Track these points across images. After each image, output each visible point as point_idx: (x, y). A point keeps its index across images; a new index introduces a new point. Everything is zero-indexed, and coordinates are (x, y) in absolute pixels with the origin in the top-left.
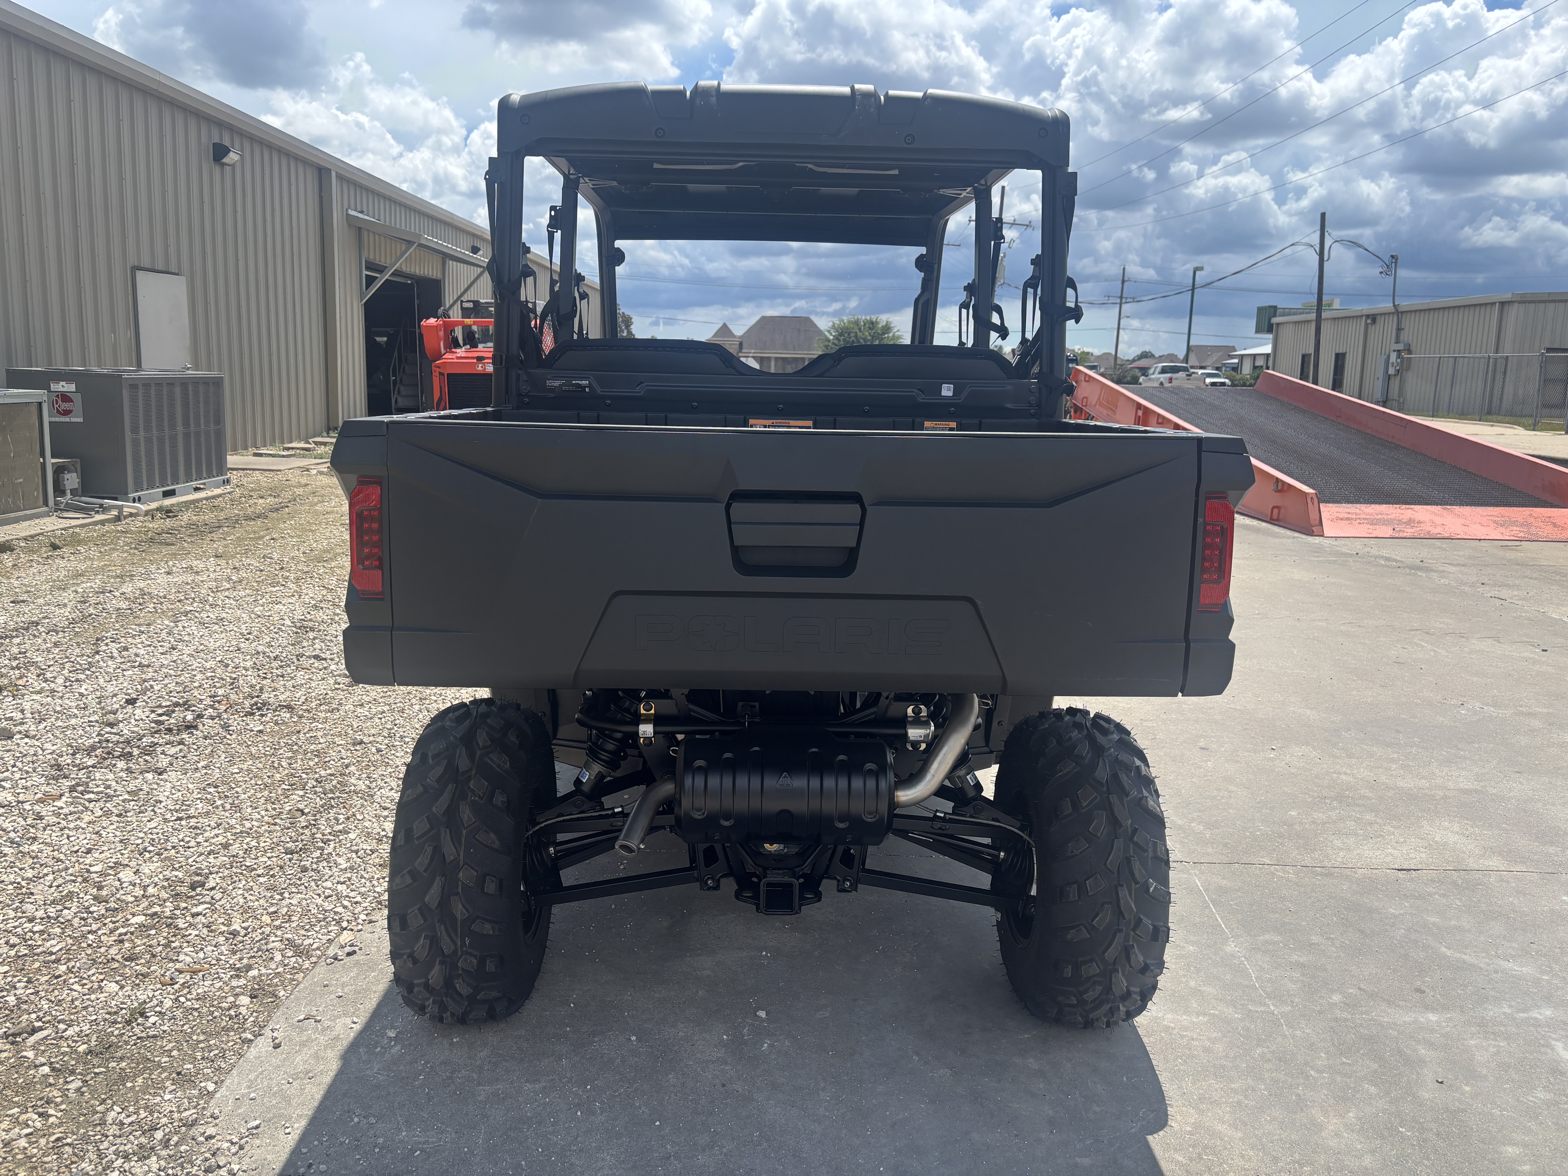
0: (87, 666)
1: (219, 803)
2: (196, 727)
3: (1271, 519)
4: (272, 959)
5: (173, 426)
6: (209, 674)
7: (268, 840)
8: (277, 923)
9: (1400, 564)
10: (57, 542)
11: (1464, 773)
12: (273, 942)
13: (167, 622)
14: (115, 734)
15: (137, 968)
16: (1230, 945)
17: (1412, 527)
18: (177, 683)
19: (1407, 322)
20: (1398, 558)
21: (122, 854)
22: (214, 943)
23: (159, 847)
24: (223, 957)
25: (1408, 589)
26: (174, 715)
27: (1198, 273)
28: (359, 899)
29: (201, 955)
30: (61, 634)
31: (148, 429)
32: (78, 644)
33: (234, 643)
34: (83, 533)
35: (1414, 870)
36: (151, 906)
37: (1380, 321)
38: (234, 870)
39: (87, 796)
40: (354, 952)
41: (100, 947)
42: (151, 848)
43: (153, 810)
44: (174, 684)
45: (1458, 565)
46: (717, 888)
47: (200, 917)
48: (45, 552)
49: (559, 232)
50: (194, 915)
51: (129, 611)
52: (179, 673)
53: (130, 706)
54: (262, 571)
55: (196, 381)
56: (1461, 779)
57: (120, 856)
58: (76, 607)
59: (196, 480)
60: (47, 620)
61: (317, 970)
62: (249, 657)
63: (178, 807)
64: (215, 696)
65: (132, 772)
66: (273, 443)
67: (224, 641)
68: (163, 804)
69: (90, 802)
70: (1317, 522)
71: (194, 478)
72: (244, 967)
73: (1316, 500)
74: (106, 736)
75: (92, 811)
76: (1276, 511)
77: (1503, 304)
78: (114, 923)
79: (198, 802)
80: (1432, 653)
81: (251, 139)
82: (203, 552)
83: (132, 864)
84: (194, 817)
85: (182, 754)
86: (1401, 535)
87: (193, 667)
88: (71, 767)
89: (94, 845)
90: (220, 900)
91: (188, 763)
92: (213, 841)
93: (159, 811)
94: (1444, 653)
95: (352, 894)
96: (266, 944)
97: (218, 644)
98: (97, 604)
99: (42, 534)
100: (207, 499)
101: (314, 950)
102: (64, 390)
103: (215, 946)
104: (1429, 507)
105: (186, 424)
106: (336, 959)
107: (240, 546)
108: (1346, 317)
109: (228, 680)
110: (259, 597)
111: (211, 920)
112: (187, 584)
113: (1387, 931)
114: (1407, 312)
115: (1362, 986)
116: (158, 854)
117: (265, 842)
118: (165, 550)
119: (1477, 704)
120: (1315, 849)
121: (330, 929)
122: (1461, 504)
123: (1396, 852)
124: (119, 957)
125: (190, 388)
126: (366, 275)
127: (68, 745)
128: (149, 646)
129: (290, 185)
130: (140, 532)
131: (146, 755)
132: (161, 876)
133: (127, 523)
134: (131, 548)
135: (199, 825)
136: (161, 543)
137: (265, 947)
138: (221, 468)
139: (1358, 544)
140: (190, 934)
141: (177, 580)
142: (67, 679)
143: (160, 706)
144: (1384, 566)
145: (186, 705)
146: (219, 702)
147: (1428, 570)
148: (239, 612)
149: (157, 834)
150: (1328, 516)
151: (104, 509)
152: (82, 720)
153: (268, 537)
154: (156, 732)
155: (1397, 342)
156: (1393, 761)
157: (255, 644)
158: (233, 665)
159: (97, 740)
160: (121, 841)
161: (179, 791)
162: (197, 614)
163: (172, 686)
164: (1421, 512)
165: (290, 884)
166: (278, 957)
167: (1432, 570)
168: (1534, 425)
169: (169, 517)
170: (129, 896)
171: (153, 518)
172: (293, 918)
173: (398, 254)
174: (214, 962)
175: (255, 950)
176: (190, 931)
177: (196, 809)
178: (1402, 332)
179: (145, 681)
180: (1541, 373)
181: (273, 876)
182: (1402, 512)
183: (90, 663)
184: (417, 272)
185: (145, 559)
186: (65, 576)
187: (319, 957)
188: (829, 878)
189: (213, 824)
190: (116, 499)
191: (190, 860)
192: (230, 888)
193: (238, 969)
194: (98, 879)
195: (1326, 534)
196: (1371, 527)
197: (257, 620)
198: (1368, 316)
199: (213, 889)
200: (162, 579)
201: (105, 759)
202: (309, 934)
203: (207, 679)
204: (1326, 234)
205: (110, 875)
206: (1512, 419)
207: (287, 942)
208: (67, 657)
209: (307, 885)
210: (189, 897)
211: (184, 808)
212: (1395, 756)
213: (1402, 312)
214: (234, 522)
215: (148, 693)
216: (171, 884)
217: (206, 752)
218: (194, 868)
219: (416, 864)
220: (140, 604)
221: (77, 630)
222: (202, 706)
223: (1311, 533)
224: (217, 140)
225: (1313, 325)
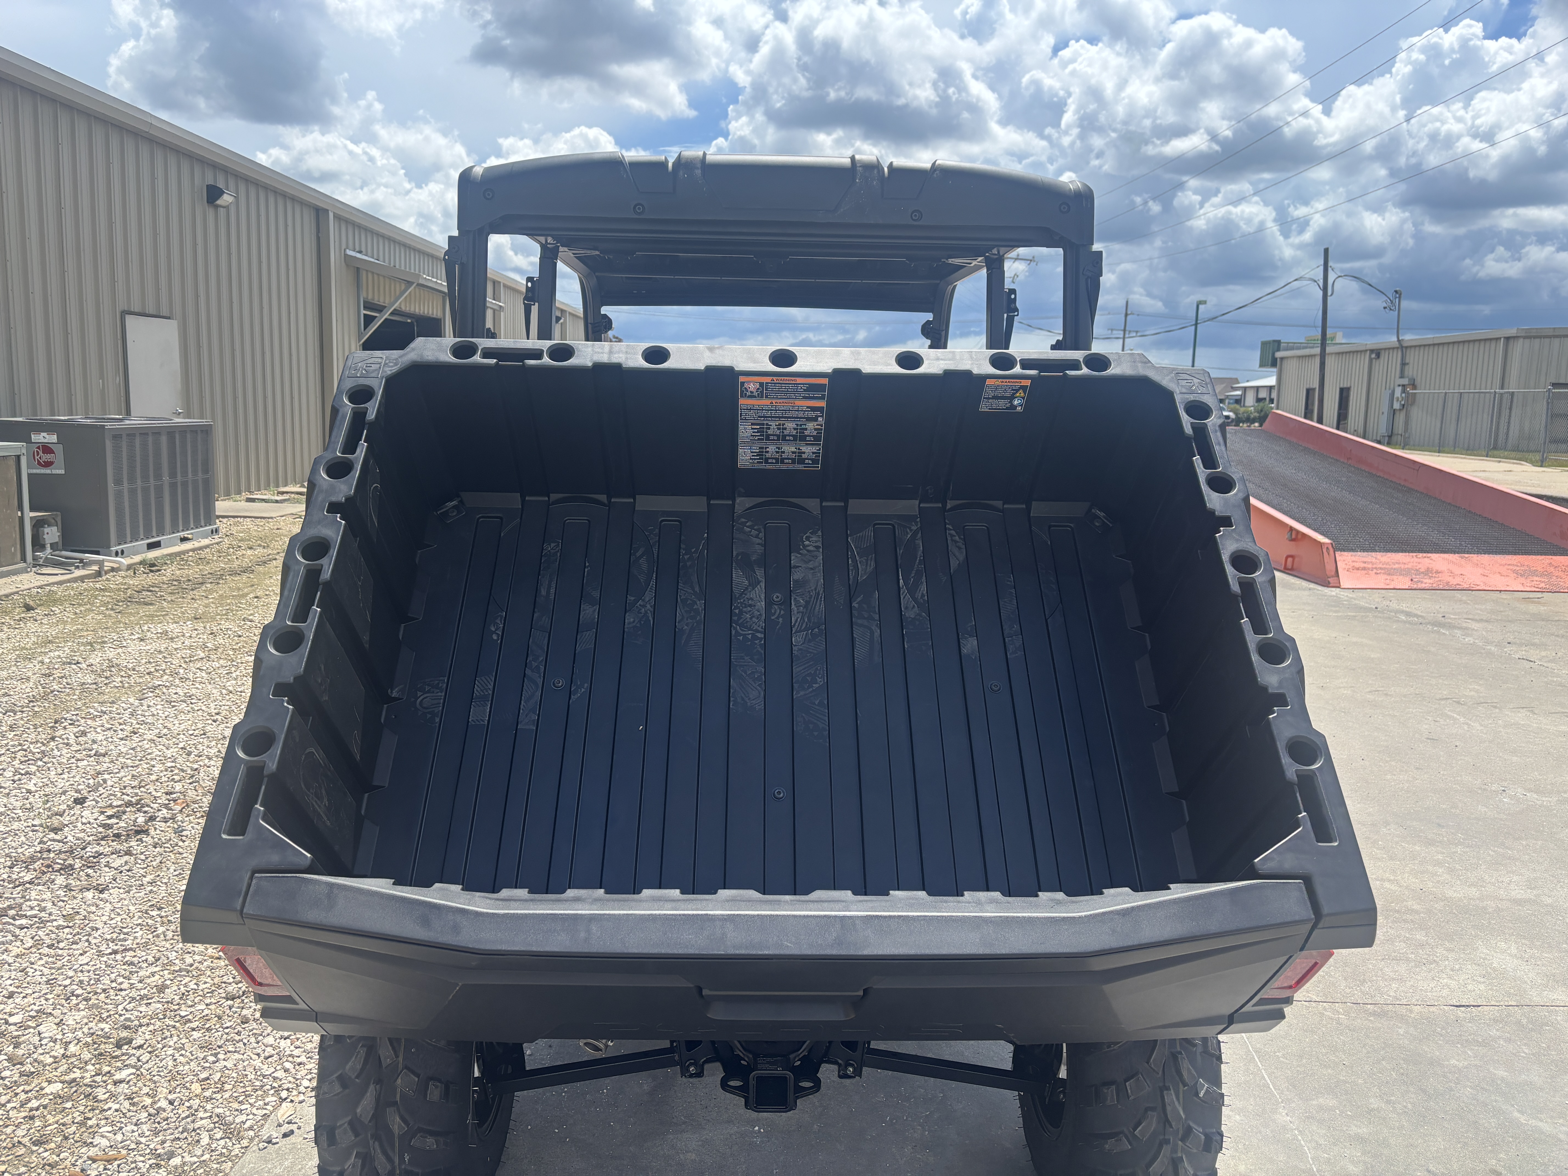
0: (39, 756)
1: (161, 930)
2: (146, 832)
3: (1285, 568)
4: (198, 1141)
5: (158, 476)
6: (169, 764)
7: (209, 980)
8: (208, 1094)
9: (1421, 620)
10: (31, 603)
11: (1515, 878)
12: (201, 1119)
13: (131, 700)
14: (59, 841)
15: (46, 1154)
16: (1280, 1114)
17: (1430, 578)
18: (133, 776)
19: (1411, 357)
20: (1419, 613)
21: (47, 1000)
22: (134, 1121)
23: (89, 989)
24: (143, 1140)
25: (1433, 649)
26: (124, 817)
27: (1201, 307)
28: (303, 1059)
29: (119, 1137)
30: (19, 714)
31: (132, 479)
32: (35, 727)
33: (200, 726)
34: (59, 591)
35: (1474, 1006)
36: (70, 1070)
37: (1384, 356)
38: (168, 1021)
39: (18, 923)
40: (292, 1132)
41: (7, 1127)
42: (79, 992)
43: (87, 941)
44: (129, 777)
45: (1481, 620)
46: (699, 1074)
47: (122, 1085)
48: (19, 614)
49: (537, 304)
50: (115, 1083)
51: (94, 686)
52: (137, 763)
53: (79, 806)
54: (240, 636)
55: (183, 430)
56: (1512, 886)
57: (44, 1002)
58: (39, 681)
59: (183, 530)
60: (7, 698)
61: (248, 1157)
62: (214, 743)
63: (115, 936)
64: (171, 793)
65: (71, 890)
66: (267, 486)
67: (190, 722)
68: (99, 932)
69: (22, 929)
70: (1333, 573)
71: (181, 528)
72: (165, 1153)
73: (1331, 550)
74: (49, 843)
75: (22, 941)
76: (1290, 560)
77: (1508, 339)
78: (27, 1092)
79: (138, 929)
80: (1466, 727)
81: (247, 180)
82: (183, 613)
83: (57, 1013)
84: (131, 949)
85: (127, 867)
86: (1420, 586)
87: (153, 756)
88: (6, 884)
89: (18, 987)
90: (147, 1062)
91: (134, 877)
92: (148, 981)
93: (93, 941)
94: (1477, 725)
95: (296, 1052)
96: (193, 1122)
97: (183, 727)
98: (62, 677)
99: (17, 593)
100: (193, 550)
101: (246, 1130)
102: (46, 441)
103: (136, 1125)
104: (1446, 556)
105: (173, 474)
106: (269, 1142)
107: (222, 605)
108: (1350, 352)
109: (189, 771)
110: (233, 669)
111: (135, 1089)
112: (160, 652)
113: (1452, 1090)
114: (1411, 347)
115: (1431, 1168)
116: (87, 1000)
117: (205, 983)
118: (143, 611)
119: (1519, 790)
120: (1364, 980)
121: (267, 1100)
122: (1479, 553)
123: (1453, 984)
124: (25, 1140)
125: (177, 436)
126: (364, 314)
127: (7, 855)
128: (109, 729)
129: (286, 226)
130: (119, 590)
131: (89, 867)
132: (86, 1030)
133: (108, 580)
134: (107, 609)
135: (135, 960)
136: (138, 603)
137: (191, 1127)
138: (210, 516)
139: (1376, 596)
140: (110, 1109)
141: (148, 647)
142: (16, 772)
143: (111, 806)
144: (1405, 622)
145: (139, 805)
146: (175, 801)
147: (1451, 627)
148: (210, 687)
149: (89, 971)
150: (1344, 566)
151: (84, 564)
152: (25, 824)
153: (252, 595)
154: (103, 839)
155: (1402, 376)
156: (1439, 863)
157: (223, 726)
158: (196, 752)
159: (38, 849)
160: (47, 982)
161: (119, 914)
162: (165, 690)
163: (127, 780)
164: (1439, 561)
165: (227, 1040)
166: (205, 1140)
167: (1455, 627)
168: (1542, 462)
169: (152, 571)
170: (48, 1056)
171: (135, 573)
172: (227, 1087)
173: (398, 293)
174: (133, 1146)
175: (180, 1129)
176: (110, 1105)
177: (136, 938)
178: (1407, 367)
179: (99, 773)
180: (1548, 409)
181: (209, 1030)
182: (1419, 560)
183: (43, 752)
184: (417, 311)
185: (120, 622)
186: (34, 643)
187: (251, 1140)
188: (829, 1062)
189: (151, 959)
190: (98, 553)
191: (120, 1007)
192: (160, 1046)
193: (159, 1155)
194: (16, 1033)
195: (1343, 585)
196: (1388, 577)
197: (228, 697)
198: (1372, 351)
199: (140, 1047)
200: (134, 647)
201: (44, 873)
202: (243, 1107)
203: (166, 770)
204: (1330, 269)
205: (30, 1027)
206: (1519, 455)
207: (216, 1119)
208: (20, 745)
209: (245, 1041)
210: (113, 1057)
211: (122, 936)
212: (1440, 857)
213: (1406, 347)
214: (218, 577)
215: (100, 789)
216: (97, 1039)
217: (154, 863)
218: (122, 1018)
219: (348, 1067)
220: (106, 678)
221: (36, 709)
222: (155, 806)
223: (1327, 584)
224: (211, 182)
225: (1317, 360)
